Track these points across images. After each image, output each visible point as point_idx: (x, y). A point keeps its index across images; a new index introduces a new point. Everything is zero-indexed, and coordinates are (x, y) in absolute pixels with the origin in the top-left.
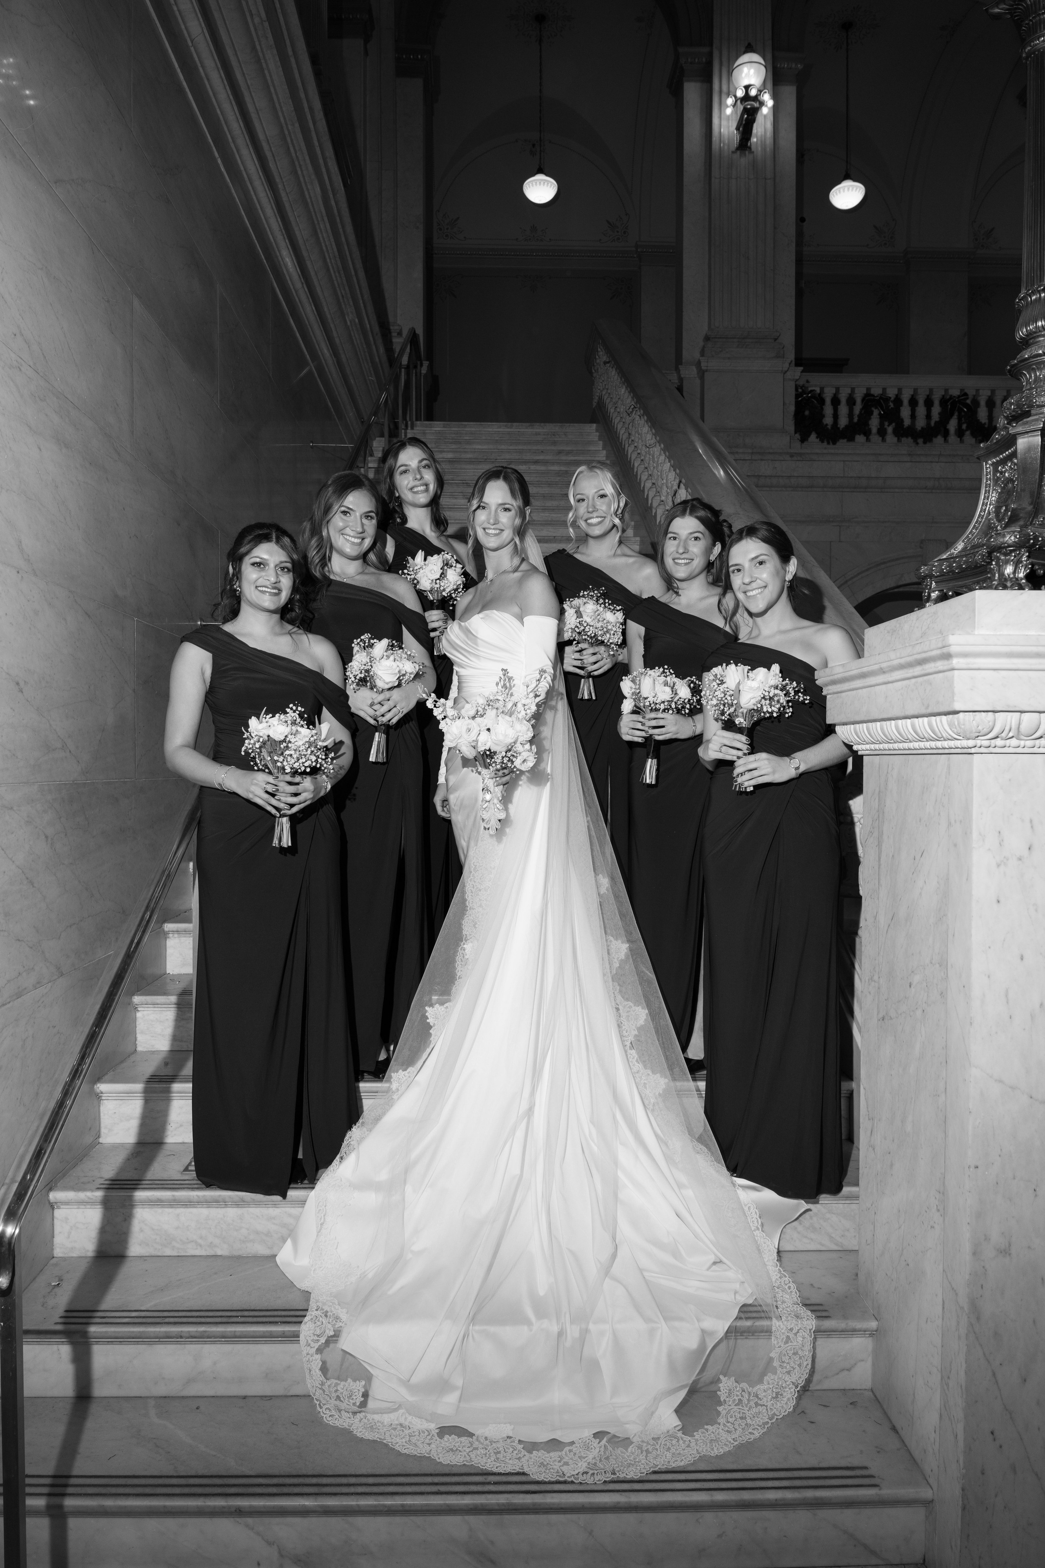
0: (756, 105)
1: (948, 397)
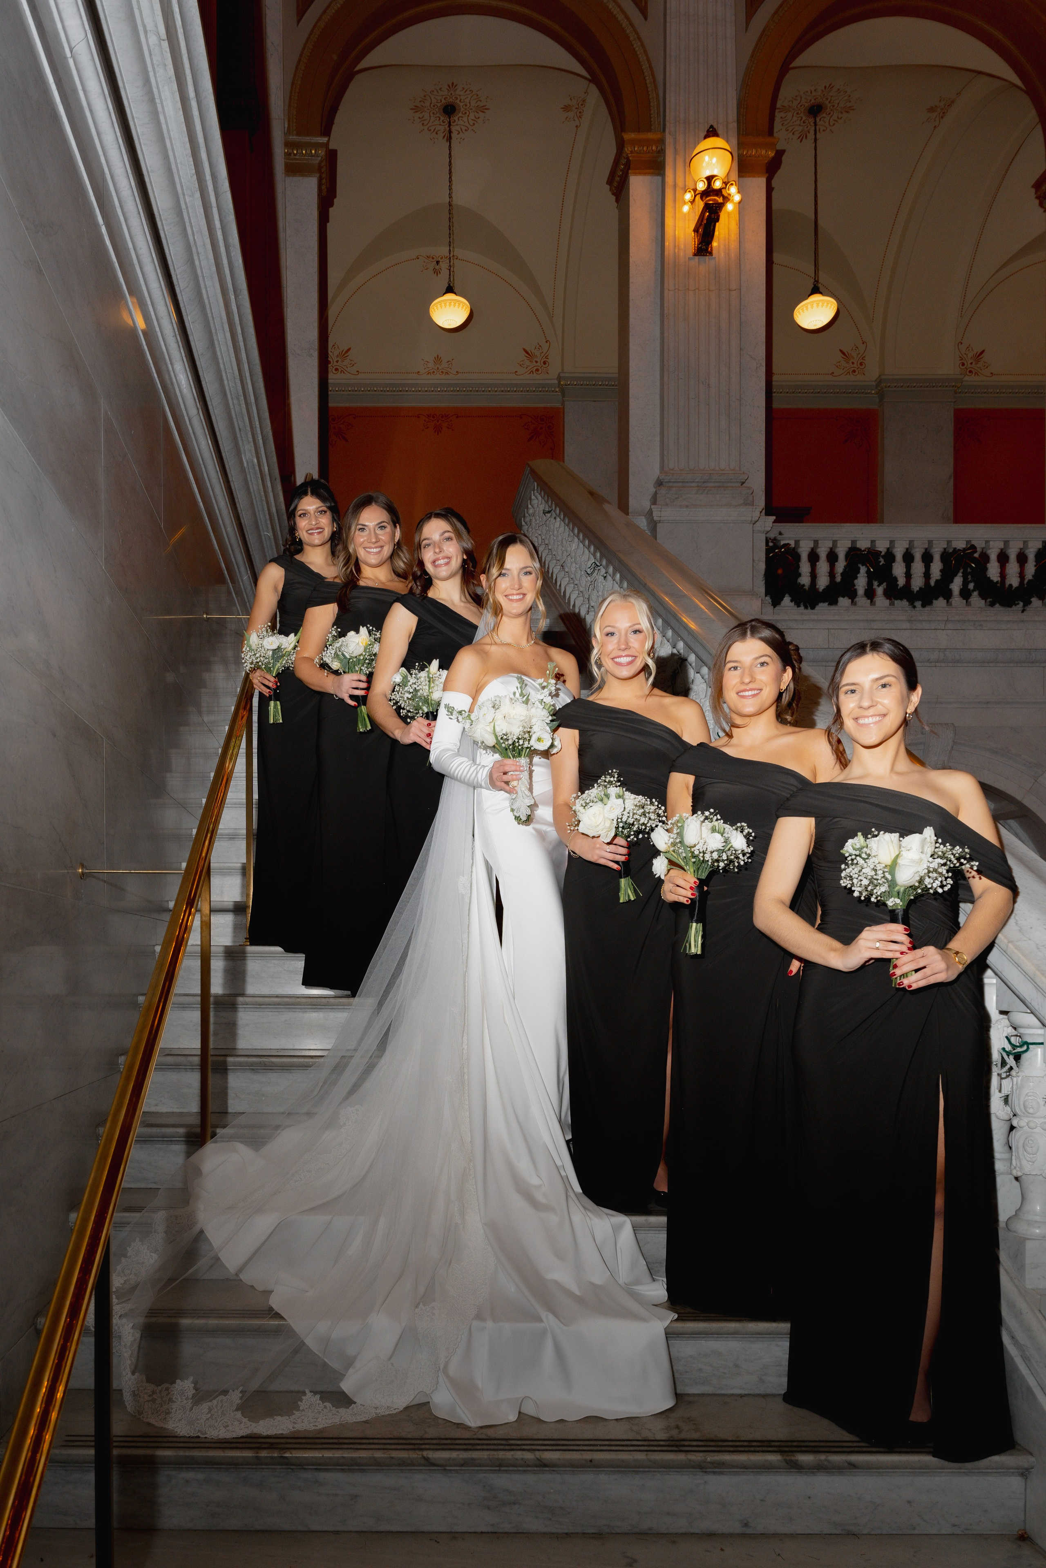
0: (720, 200)
1: (951, 551)
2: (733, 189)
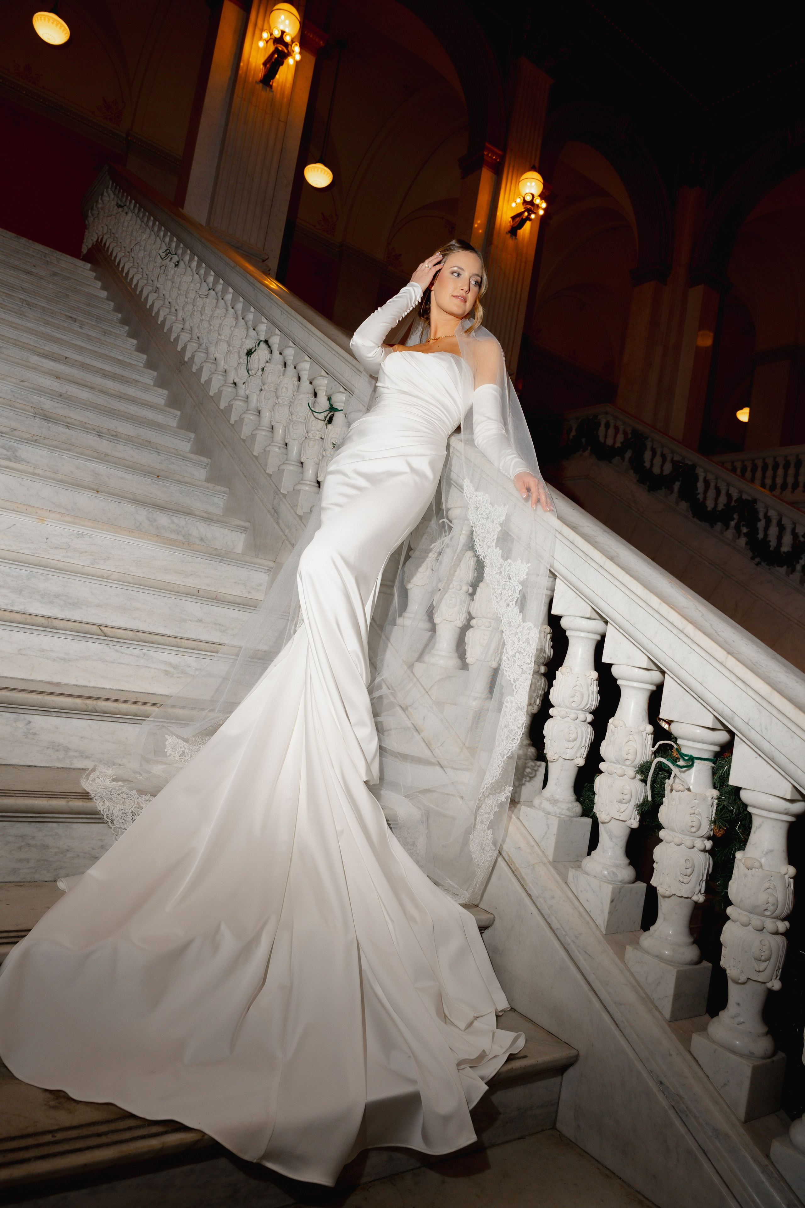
0: (286, 51)
2: (297, 49)
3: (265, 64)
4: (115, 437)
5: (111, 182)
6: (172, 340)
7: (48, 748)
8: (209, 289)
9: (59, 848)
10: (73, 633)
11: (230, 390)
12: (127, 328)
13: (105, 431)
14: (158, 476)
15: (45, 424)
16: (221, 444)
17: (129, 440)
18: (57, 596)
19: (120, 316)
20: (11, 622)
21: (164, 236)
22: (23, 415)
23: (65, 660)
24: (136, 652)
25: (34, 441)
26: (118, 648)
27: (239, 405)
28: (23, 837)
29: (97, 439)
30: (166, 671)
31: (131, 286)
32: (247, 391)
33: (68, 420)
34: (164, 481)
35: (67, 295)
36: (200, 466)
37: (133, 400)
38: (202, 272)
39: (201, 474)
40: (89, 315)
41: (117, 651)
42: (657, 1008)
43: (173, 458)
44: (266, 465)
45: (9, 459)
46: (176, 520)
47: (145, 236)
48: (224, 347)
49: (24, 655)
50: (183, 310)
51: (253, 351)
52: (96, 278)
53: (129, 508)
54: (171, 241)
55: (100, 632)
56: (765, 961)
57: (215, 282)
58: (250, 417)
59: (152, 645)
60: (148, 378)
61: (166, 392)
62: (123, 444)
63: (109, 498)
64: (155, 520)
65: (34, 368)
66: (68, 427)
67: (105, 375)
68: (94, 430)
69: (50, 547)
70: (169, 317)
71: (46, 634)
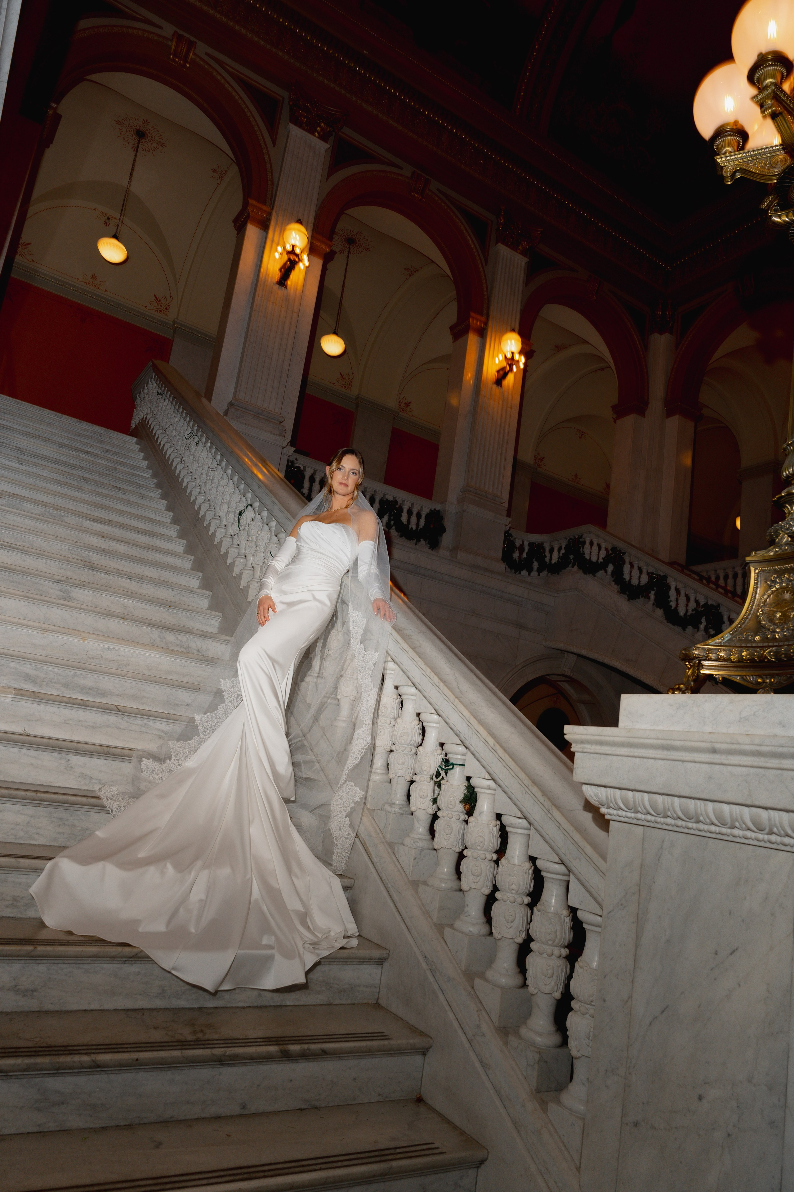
0: (297, 259)
1: (385, 500)
2: (305, 257)
3: (280, 270)
4: (141, 579)
5: (154, 374)
6: (191, 501)
7: (79, 777)
8: (218, 464)
9: (82, 827)
10: (99, 710)
11: (228, 540)
12: (160, 491)
13: (134, 575)
14: (170, 607)
15: (91, 572)
16: (219, 580)
17: (152, 581)
18: (91, 689)
19: (156, 481)
20: (60, 702)
21: (189, 421)
22: (76, 567)
23: (93, 727)
24: (140, 722)
25: (82, 585)
26: (128, 720)
27: (233, 552)
28: (61, 819)
29: (128, 581)
30: (160, 735)
31: (165, 457)
32: (239, 541)
33: (107, 569)
34: (174, 610)
35: (115, 468)
36: (204, 597)
37: (158, 550)
38: (213, 451)
39: (204, 603)
40: (131, 483)
41: (127, 722)
42: (430, 917)
43: (183, 592)
44: (248, 595)
45: (64, 599)
46: (180, 637)
47: (177, 420)
48: (225, 507)
49: (68, 724)
50: (200, 479)
51: (243, 512)
52: (141, 450)
53: (145, 629)
54: (194, 426)
55: (116, 709)
56: (478, 876)
57: (221, 460)
58: (240, 561)
59: (150, 718)
60: (173, 531)
61: (185, 541)
62: (147, 584)
63: (132, 623)
64: (165, 638)
65: (86, 531)
66: (107, 574)
67: (139, 531)
68: (126, 575)
69: (89, 658)
70: (190, 484)
71: (82, 710)
